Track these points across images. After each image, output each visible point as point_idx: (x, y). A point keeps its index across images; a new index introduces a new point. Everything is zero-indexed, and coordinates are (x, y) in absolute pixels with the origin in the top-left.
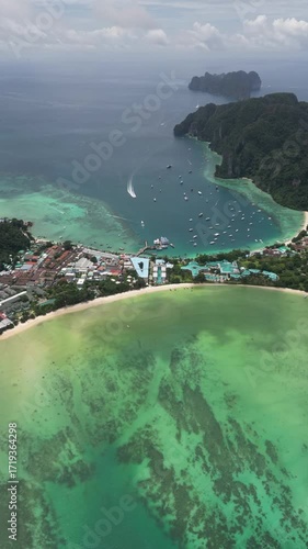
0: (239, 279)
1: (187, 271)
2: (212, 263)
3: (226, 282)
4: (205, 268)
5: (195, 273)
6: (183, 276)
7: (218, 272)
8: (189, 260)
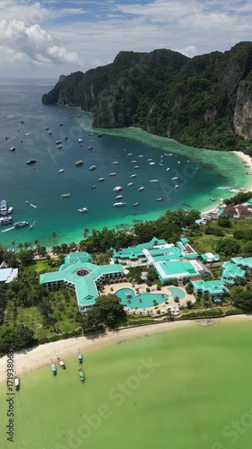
0: (224, 296)
1: (59, 286)
2: (129, 252)
3: (190, 312)
4: (111, 268)
5: (85, 294)
6: (46, 311)
7: (153, 278)
8: (64, 250)
